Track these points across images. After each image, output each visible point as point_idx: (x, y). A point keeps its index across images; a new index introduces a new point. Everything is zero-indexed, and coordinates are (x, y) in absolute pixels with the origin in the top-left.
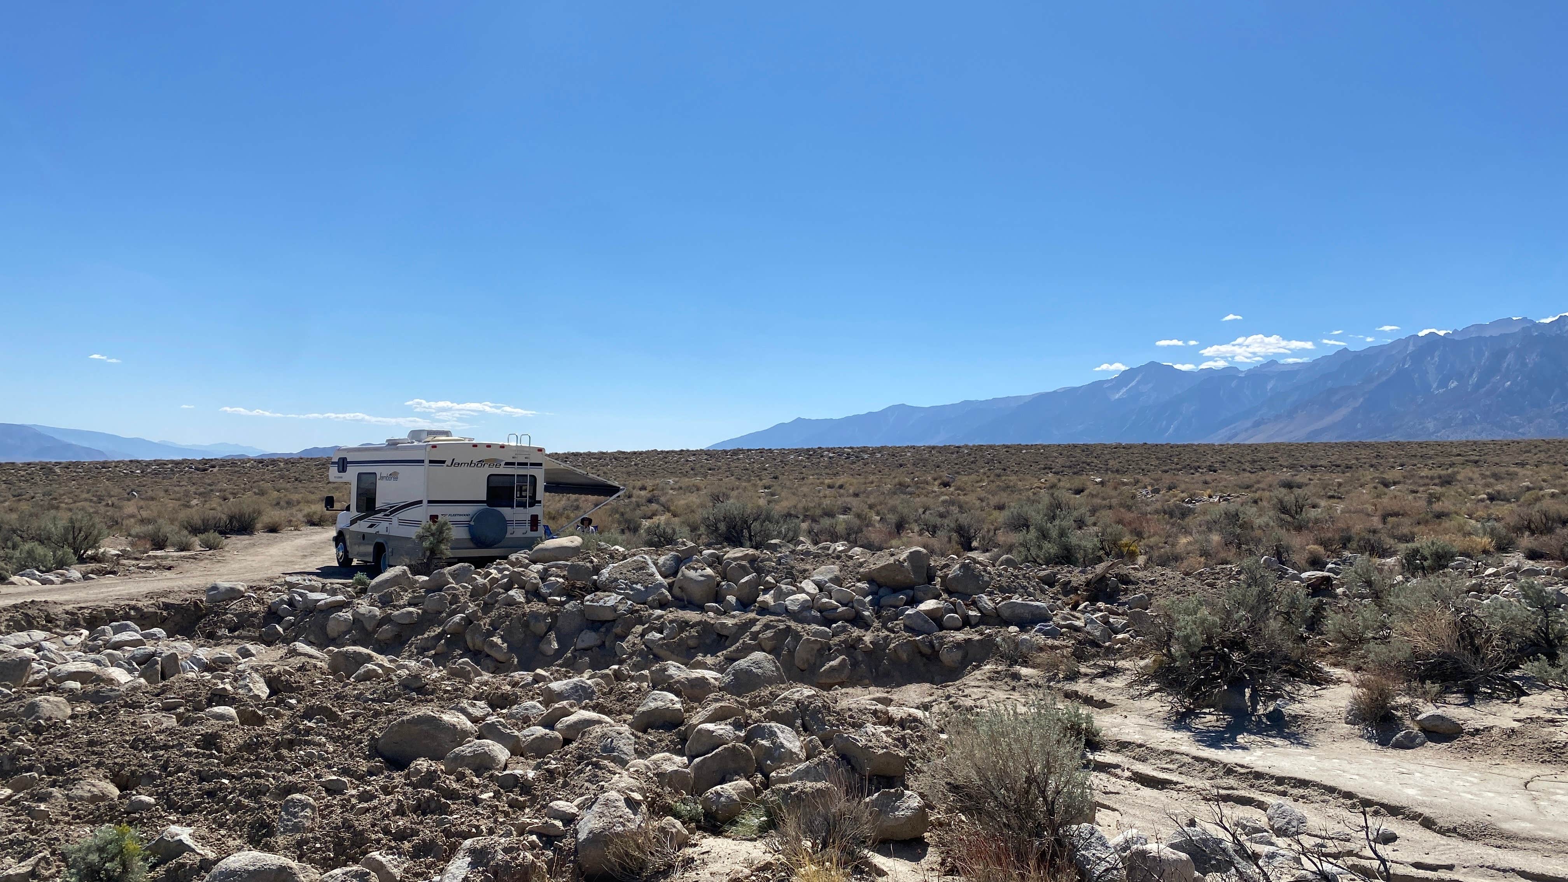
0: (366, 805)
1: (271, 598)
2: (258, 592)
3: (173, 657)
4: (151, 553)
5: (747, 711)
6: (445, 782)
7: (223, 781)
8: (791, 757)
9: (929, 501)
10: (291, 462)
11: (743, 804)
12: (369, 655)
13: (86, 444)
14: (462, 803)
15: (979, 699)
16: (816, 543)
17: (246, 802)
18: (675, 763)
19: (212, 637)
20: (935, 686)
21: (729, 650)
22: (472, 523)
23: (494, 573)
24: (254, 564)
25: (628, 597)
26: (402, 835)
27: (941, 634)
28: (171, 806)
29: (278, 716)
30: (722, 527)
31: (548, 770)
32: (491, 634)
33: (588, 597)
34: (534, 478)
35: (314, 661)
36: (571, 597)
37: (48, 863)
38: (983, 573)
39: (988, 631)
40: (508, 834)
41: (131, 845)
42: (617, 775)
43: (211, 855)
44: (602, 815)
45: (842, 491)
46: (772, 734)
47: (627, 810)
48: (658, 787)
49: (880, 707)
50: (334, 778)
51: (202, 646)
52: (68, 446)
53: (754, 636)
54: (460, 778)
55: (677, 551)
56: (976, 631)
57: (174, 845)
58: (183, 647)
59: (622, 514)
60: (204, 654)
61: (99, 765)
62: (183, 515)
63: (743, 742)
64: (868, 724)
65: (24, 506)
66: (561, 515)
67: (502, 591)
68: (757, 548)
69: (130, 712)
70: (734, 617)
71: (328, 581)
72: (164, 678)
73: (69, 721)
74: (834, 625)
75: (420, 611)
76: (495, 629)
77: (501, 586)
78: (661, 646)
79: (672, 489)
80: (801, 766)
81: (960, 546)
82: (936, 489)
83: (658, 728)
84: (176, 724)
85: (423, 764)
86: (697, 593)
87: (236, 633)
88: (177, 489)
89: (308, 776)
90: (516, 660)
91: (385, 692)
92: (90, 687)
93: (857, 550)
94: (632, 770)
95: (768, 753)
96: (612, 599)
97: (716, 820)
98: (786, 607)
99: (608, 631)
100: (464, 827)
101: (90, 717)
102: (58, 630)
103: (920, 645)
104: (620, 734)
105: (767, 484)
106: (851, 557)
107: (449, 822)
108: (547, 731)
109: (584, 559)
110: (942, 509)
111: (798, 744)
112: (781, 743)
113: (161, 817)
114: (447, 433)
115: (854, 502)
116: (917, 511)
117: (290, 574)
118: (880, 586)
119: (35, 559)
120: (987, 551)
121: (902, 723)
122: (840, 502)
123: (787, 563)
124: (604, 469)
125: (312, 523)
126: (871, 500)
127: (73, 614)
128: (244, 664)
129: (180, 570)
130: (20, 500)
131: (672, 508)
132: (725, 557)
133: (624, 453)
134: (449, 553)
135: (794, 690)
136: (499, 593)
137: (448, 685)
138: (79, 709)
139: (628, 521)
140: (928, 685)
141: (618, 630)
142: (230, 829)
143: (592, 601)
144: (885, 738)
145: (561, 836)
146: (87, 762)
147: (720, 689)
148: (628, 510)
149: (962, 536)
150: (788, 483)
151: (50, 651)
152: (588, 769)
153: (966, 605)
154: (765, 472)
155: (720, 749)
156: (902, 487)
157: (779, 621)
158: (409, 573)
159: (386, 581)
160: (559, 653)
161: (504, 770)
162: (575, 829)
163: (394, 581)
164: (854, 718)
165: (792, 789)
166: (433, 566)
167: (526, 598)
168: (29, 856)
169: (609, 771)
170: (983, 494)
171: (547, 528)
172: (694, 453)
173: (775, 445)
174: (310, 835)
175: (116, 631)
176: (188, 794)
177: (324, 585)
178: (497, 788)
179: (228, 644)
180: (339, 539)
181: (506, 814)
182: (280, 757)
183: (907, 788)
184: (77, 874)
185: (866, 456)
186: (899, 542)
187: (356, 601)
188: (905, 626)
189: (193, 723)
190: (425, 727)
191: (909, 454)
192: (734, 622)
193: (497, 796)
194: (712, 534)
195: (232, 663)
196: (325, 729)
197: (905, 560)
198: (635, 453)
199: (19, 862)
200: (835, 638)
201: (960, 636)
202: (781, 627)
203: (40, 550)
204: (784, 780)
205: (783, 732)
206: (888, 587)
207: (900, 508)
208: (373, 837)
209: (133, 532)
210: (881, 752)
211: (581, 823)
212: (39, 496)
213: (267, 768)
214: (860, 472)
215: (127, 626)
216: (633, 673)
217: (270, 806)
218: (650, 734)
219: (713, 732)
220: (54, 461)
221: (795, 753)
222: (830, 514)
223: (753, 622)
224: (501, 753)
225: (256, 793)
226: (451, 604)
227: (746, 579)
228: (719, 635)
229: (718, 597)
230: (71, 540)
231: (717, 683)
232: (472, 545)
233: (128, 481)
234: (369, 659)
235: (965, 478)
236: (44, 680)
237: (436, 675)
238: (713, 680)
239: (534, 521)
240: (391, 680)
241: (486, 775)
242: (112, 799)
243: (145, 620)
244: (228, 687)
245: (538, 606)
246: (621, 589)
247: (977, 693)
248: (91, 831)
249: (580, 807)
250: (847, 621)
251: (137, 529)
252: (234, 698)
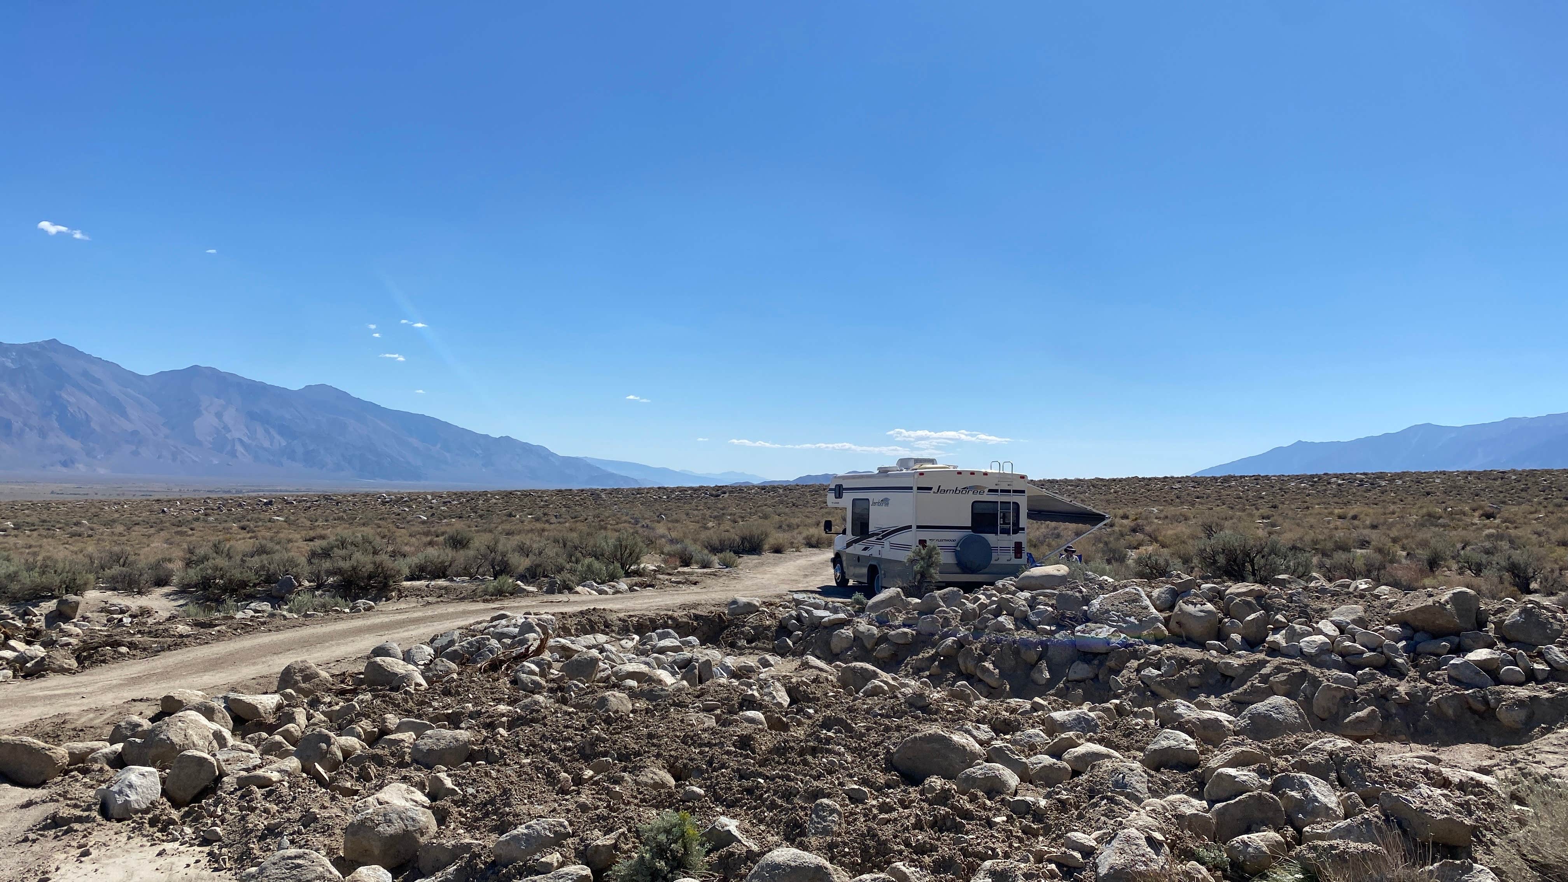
0: (886, 816)
1: (782, 613)
2: (771, 607)
3: (708, 663)
4: (680, 569)
5: (1272, 758)
6: (959, 802)
7: (760, 780)
8: (1327, 812)
9: (1469, 535)
10: (788, 489)
11: (1274, 858)
12: (874, 671)
13: (623, 473)
14: (976, 824)
15: (1556, 767)
16: (1330, 580)
17: (779, 802)
18: (1194, 806)
19: (733, 647)
20: (1495, 749)
21: (1236, 692)
22: (958, 549)
23: (983, 599)
24: (763, 581)
25: (1120, 630)
26: (922, 849)
27: (1497, 688)
28: (718, 799)
29: (799, 724)
30: (1221, 560)
31: (1059, 800)
32: (982, 659)
33: (1078, 628)
34: (1017, 505)
35: (824, 675)
36: (1061, 627)
37: (626, 839)
38: (1551, 620)
39: (1560, 689)
40: (1026, 860)
41: (691, 831)
42: (1134, 813)
43: (755, 848)
44: (1122, 852)
45: (1356, 522)
46: (1303, 786)
47: (1149, 849)
48: (1177, 829)
49: (1431, 766)
50: (856, 787)
51: (728, 655)
52: (612, 476)
53: (1265, 679)
54: (973, 799)
55: (1173, 584)
56: (1545, 688)
57: (725, 834)
58: (713, 654)
59: (1106, 544)
60: (731, 661)
61: (658, 756)
62: (704, 535)
63: (1270, 791)
64: (1421, 785)
65: (581, 526)
66: (1042, 543)
67: (991, 616)
68: (1262, 582)
69: (679, 711)
70: (1239, 657)
71: (830, 599)
72: (701, 682)
73: (631, 715)
74: (1360, 672)
75: (914, 632)
76: (987, 654)
77: (990, 612)
78: (1159, 683)
79: (1156, 518)
80: (1342, 824)
81: (1516, 588)
82: (1476, 520)
83: (1171, 768)
84: (715, 725)
85: (936, 782)
86: (1196, 630)
87: (753, 644)
88: (696, 512)
89: (832, 783)
90: (1008, 686)
91: (892, 708)
92: (645, 686)
93: (1384, 588)
94: (1148, 808)
95: (1299, 805)
96: (1104, 632)
97: (1244, 871)
98: (1301, 649)
99: (1101, 664)
100: (980, 848)
101: (647, 713)
102: (614, 635)
103: (1470, 700)
104: (1132, 770)
105: (1266, 514)
106: (1378, 597)
107: (966, 841)
108: (1055, 760)
109: (1072, 589)
110: (1487, 545)
111: (1334, 799)
112: (1314, 796)
113: (710, 807)
114: (932, 461)
115: (1374, 536)
116: (1454, 545)
117: (796, 592)
118: (1416, 630)
119: (593, 572)
120: (1552, 594)
121: (1462, 786)
122: (1355, 534)
123: (1300, 601)
124: (1082, 496)
125: (810, 545)
126: (1394, 533)
127: (624, 621)
128: (765, 673)
129: (704, 585)
130: (577, 521)
131: (1160, 538)
132: (1228, 592)
133: (1102, 480)
134: (938, 577)
135: (1326, 740)
136: (989, 619)
137: (950, 706)
138: (638, 705)
139: (1113, 551)
140: (1487, 746)
141: (1112, 663)
142: (768, 825)
143: (1083, 632)
144: (1444, 802)
145: (1081, 868)
146: (649, 752)
147: (1236, 733)
148: (1112, 539)
149: (1516, 575)
150: (1290, 513)
151: (611, 652)
152: (1103, 802)
153: (1530, 656)
154: (1262, 501)
155: (1244, 796)
156: (1431, 518)
157: (1293, 664)
158: (902, 594)
159: (882, 602)
160: (1051, 684)
161: (1015, 795)
162: (1094, 863)
163: (889, 602)
164: (1401, 777)
165: (1332, 847)
166: (923, 590)
167: (1015, 625)
168: (611, 830)
169: (1126, 808)
170: (1540, 528)
171: (1030, 555)
172: (1179, 480)
173: (1272, 471)
174: (840, 839)
175: (661, 637)
176: (731, 789)
177: (827, 603)
178: (1009, 813)
179: (750, 654)
180: (837, 560)
181: (1021, 840)
182: (805, 763)
183: (1475, 861)
184: (651, 850)
185: (1383, 483)
186: (1434, 582)
187: (856, 619)
188: (1450, 677)
189: (730, 724)
190: (937, 746)
191: (1438, 481)
192: (1240, 663)
193: (1010, 819)
194: (1208, 566)
195: (754, 671)
196: (843, 739)
197: (1447, 602)
198: (1114, 480)
199: (605, 835)
200: (1362, 686)
201: (1523, 692)
202: (1295, 671)
203: (597, 565)
204: (1321, 837)
205: (1316, 784)
206: (1426, 632)
207: (1433, 542)
208: (896, 848)
209: (666, 550)
210: (1440, 817)
211: (1101, 857)
212: (590, 518)
213: (795, 772)
214: (1376, 502)
215: (669, 633)
216: (1136, 709)
217: (801, 807)
218: (1162, 773)
219: (1235, 777)
220: (601, 488)
221: (1332, 809)
222: (1344, 547)
223: (1262, 663)
224: (1012, 779)
225: (788, 795)
226: (943, 627)
227: (1253, 616)
228: (1223, 675)
229: (1221, 635)
230: (619, 556)
231: (1231, 727)
232: (957, 569)
233: (657, 506)
234: (875, 675)
235: (1514, 509)
236: (608, 677)
237: (936, 696)
238: (1226, 723)
239: (1018, 548)
240: (896, 697)
241: (998, 798)
242: (670, 788)
243: (682, 629)
244: (756, 694)
245: (1027, 634)
246: (1113, 621)
247: (1553, 760)
248: (658, 814)
249: (1099, 840)
250: (1375, 668)
251: (668, 548)
252: (761, 704)
